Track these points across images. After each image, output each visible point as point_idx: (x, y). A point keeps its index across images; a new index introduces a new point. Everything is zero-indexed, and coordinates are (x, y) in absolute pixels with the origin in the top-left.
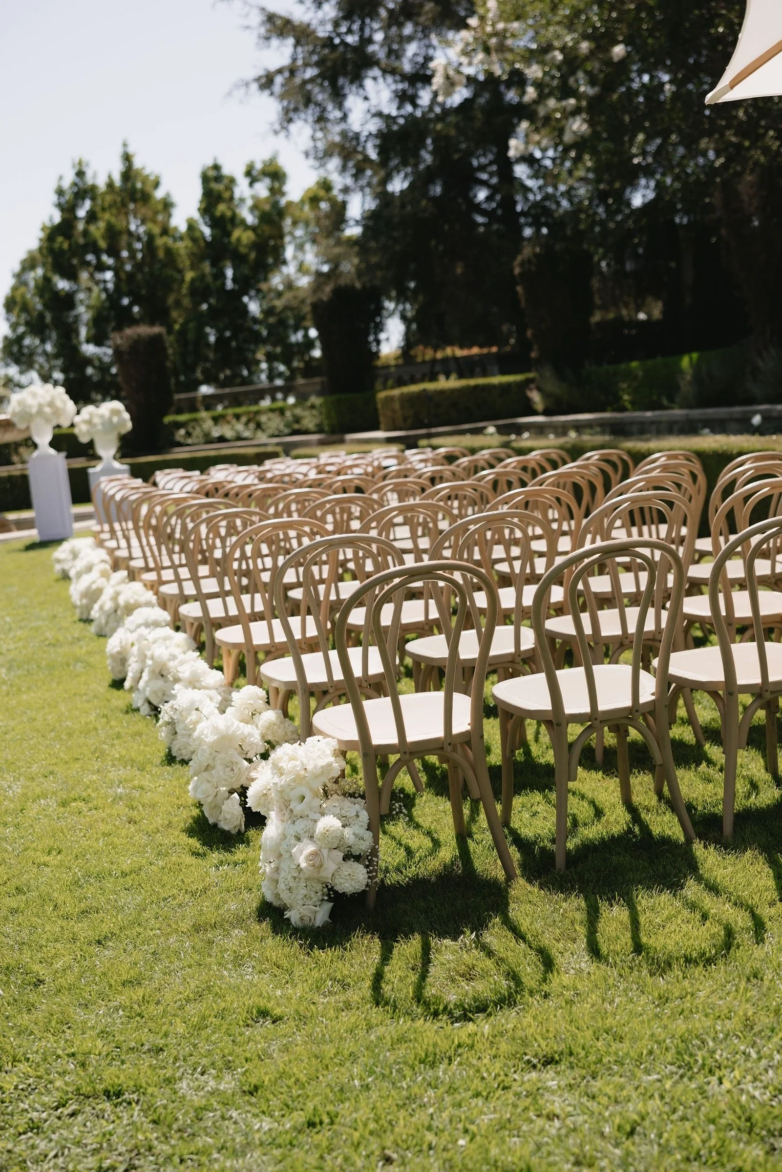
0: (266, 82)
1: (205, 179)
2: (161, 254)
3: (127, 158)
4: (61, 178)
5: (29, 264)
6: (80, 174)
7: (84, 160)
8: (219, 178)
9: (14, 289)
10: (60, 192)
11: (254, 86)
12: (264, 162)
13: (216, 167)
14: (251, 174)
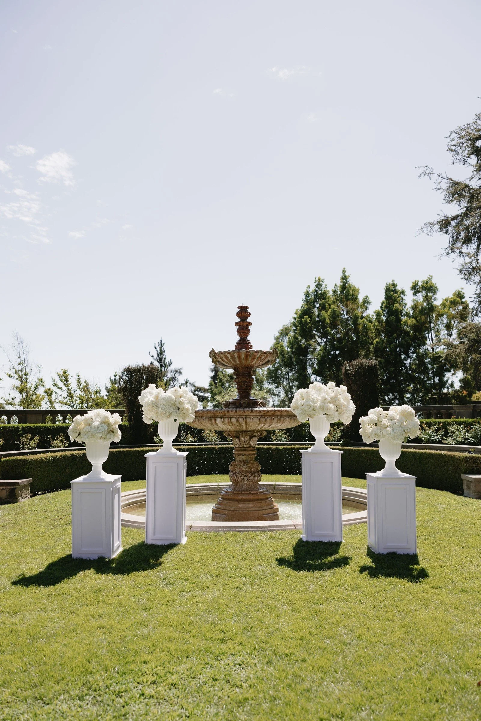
0: (444, 224)
1: (388, 290)
2: (360, 328)
3: (344, 278)
4: (309, 287)
5: (285, 332)
6: (319, 285)
7: (322, 278)
8: (395, 291)
9: (275, 344)
10: (307, 295)
11: (437, 227)
12: (423, 282)
13: (394, 285)
14: (415, 289)
